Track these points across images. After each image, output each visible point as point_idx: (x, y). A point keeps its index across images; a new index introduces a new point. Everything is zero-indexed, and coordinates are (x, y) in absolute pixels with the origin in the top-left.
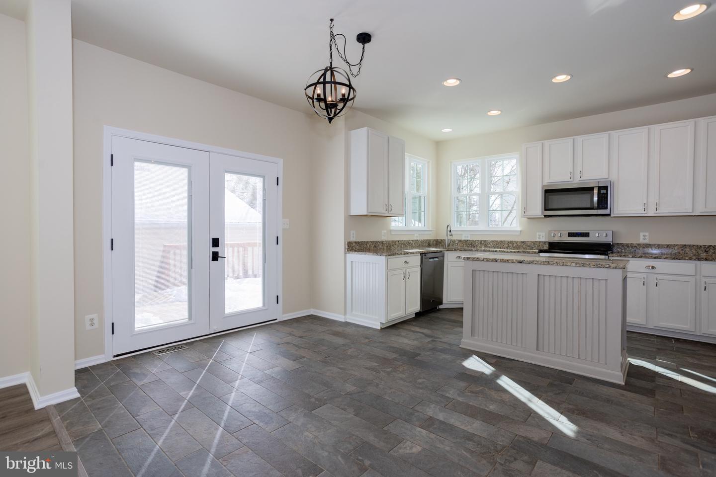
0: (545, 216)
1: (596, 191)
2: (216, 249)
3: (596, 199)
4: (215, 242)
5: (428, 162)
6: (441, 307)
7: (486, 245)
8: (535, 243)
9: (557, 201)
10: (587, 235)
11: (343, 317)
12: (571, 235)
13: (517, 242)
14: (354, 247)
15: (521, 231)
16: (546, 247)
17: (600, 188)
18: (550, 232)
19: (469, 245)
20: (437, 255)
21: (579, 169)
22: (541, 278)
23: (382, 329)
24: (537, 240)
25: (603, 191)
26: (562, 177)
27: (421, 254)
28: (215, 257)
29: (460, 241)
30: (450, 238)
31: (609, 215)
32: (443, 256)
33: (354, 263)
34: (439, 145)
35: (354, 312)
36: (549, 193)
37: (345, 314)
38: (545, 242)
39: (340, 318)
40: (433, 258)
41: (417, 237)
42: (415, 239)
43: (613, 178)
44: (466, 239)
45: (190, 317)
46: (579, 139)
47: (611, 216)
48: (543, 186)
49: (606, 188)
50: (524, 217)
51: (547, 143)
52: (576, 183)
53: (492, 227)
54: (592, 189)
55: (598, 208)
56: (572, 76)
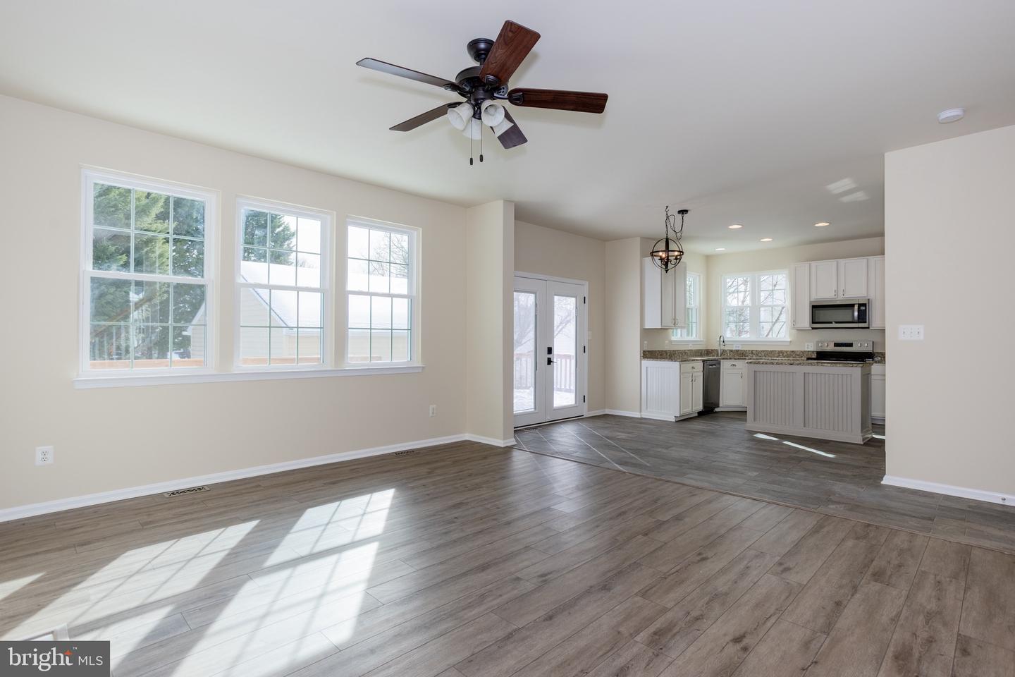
0: (813, 328)
1: (856, 307)
2: (550, 356)
3: (856, 314)
4: (550, 351)
5: (699, 276)
6: (717, 410)
7: (757, 355)
8: (803, 352)
9: (823, 315)
10: (850, 345)
11: (639, 414)
12: (836, 345)
13: (787, 352)
14: (648, 354)
15: (791, 342)
16: (814, 356)
17: (860, 305)
18: (818, 342)
19: (740, 355)
20: (714, 362)
21: (842, 288)
22: (807, 375)
23: (676, 421)
24: (806, 349)
25: (863, 308)
26: (827, 294)
27: (703, 361)
28: (550, 362)
29: (731, 351)
30: (722, 347)
31: (868, 328)
32: (720, 364)
33: (649, 369)
34: (708, 258)
35: (649, 410)
36: (816, 308)
37: (641, 411)
38: (813, 352)
39: (636, 415)
40: (712, 365)
41: (691, 347)
42: (690, 348)
43: (872, 296)
44: (737, 349)
45: (535, 408)
46: (842, 262)
47: (871, 328)
48: (810, 302)
49: (864, 305)
50: (793, 328)
51: (814, 264)
52: (840, 299)
53: (762, 337)
54: (853, 306)
55: (858, 322)
56: (830, 223)
